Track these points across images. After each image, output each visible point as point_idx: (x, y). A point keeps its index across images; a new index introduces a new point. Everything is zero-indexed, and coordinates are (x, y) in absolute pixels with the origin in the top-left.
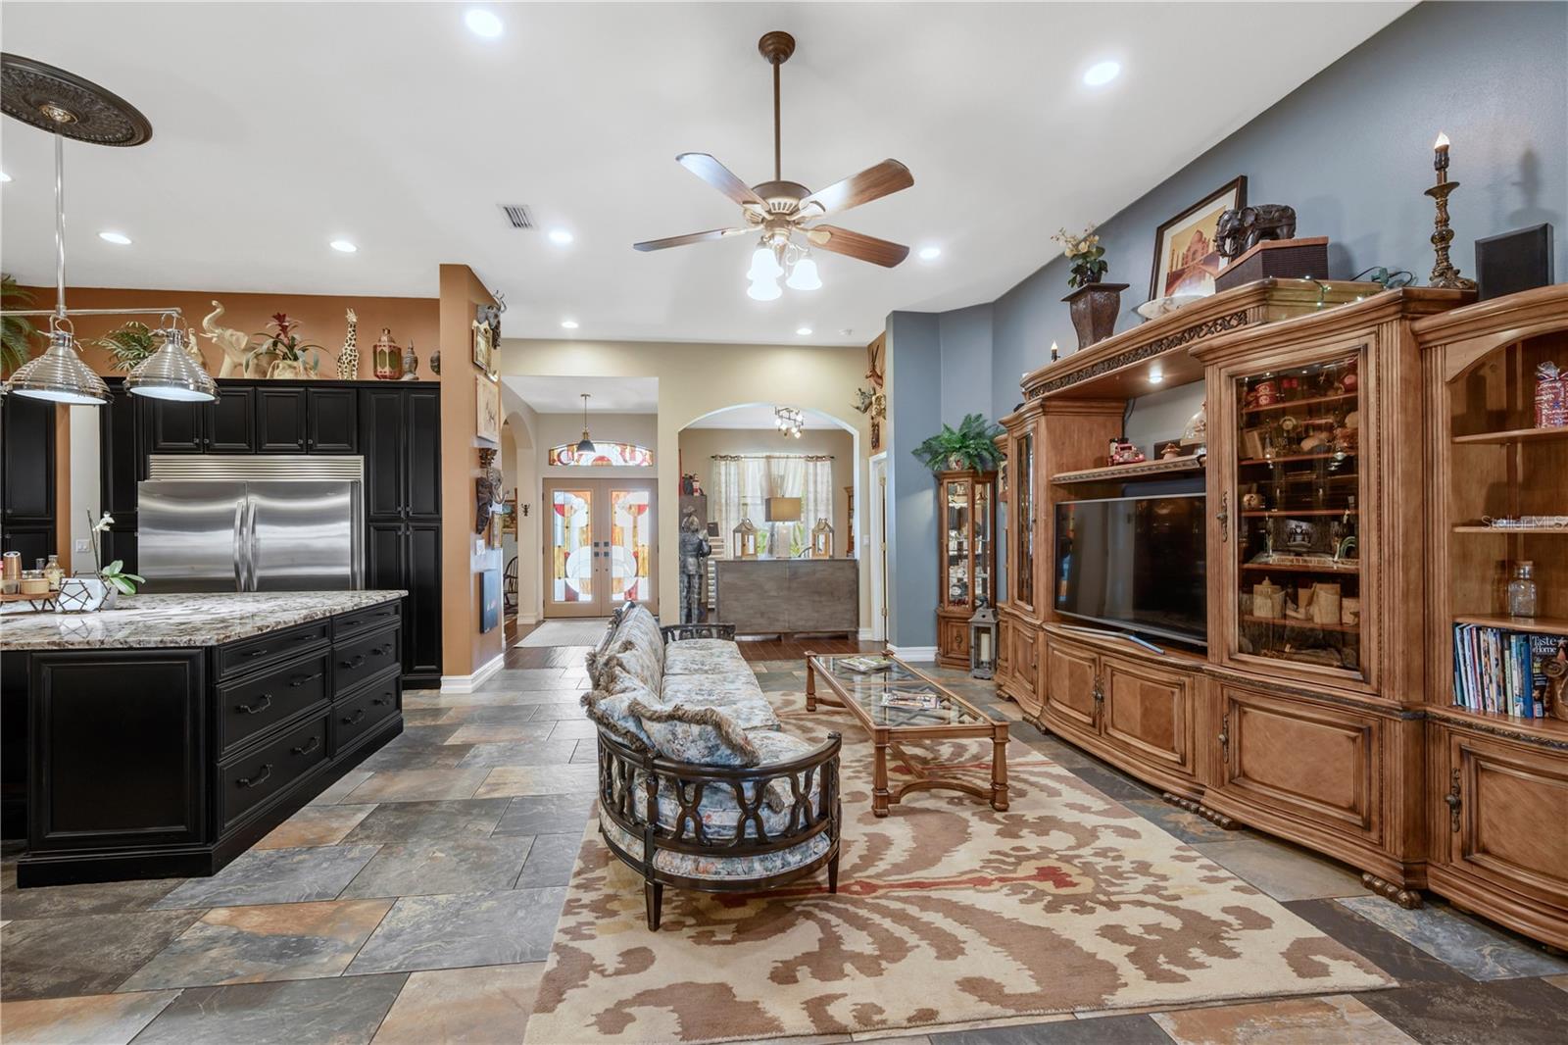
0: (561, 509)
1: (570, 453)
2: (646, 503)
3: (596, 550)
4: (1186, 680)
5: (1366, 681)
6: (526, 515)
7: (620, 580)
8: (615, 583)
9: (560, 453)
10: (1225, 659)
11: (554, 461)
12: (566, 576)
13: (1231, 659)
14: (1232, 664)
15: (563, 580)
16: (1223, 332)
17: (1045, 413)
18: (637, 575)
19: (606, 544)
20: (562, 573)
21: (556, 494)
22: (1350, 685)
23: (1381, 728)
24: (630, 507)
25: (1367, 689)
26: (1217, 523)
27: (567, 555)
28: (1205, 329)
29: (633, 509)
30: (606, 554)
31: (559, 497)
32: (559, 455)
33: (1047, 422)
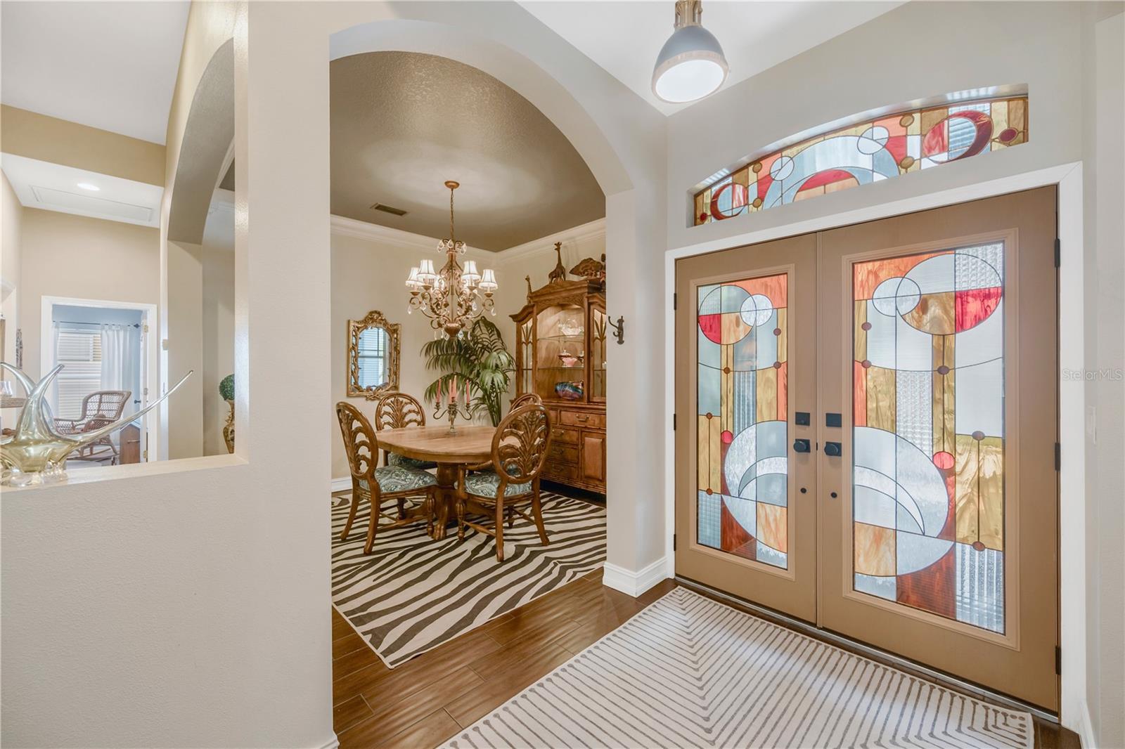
0: (712, 326)
1: (739, 189)
2: (992, 281)
3: (804, 433)
6: (621, 342)
7: (879, 534)
8: (863, 541)
9: (716, 196)
11: (704, 217)
12: (725, 490)
15: (716, 498)
18: (949, 531)
19: (834, 420)
20: (716, 480)
21: (703, 291)
24: (923, 306)
27: (726, 440)
29: (934, 310)
30: (833, 450)
31: (710, 300)
32: (714, 204)
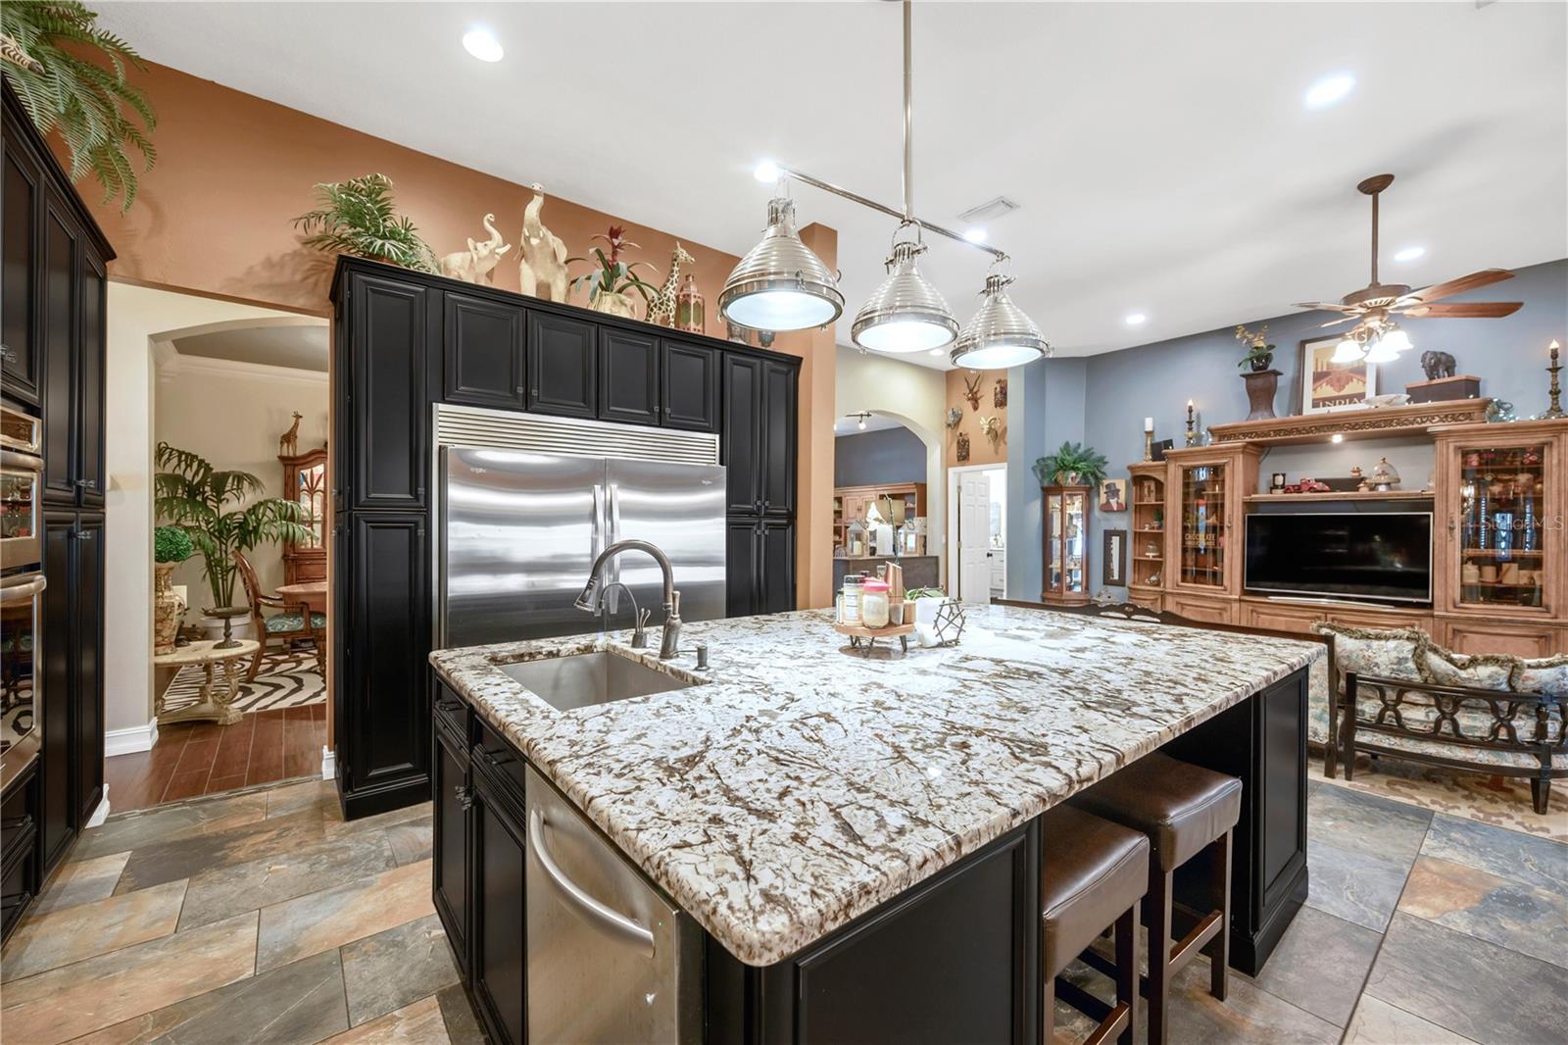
4: (1417, 623)
5: (1548, 611)
10: (1450, 608)
13: (1455, 607)
14: (1457, 610)
16: (1453, 422)
17: (1243, 452)
22: (1537, 614)
23: (1557, 634)
25: (1548, 615)
26: (1443, 530)
28: (1437, 419)
33: (1243, 458)
